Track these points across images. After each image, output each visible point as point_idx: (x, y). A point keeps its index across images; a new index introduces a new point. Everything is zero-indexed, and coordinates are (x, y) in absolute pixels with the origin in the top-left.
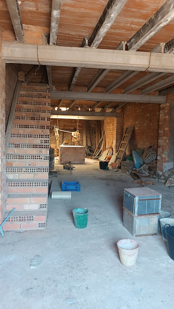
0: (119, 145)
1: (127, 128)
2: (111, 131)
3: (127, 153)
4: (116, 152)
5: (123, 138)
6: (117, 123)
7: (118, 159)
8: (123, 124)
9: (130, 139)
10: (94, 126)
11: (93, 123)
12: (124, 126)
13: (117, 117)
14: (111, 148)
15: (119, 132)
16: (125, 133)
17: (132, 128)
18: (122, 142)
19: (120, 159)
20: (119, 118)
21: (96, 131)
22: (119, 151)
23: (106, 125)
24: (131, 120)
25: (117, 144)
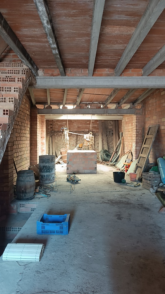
0: (140, 150)
1: (150, 128)
2: (130, 132)
3: (151, 160)
4: (136, 159)
5: (145, 140)
6: (136, 122)
7: (139, 168)
8: (145, 123)
9: (155, 142)
10: (111, 127)
11: (110, 124)
12: (146, 125)
13: (136, 114)
14: (131, 153)
15: (139, 133)
16: (148, 135)
17: (157, 128)
18: (144, 146)
19: (141, 168)
20: (139, 116)
21: (114, 132)
22: (140, 157)
23: (124, 126)
24: (155, 117)
25: (137, 148)
